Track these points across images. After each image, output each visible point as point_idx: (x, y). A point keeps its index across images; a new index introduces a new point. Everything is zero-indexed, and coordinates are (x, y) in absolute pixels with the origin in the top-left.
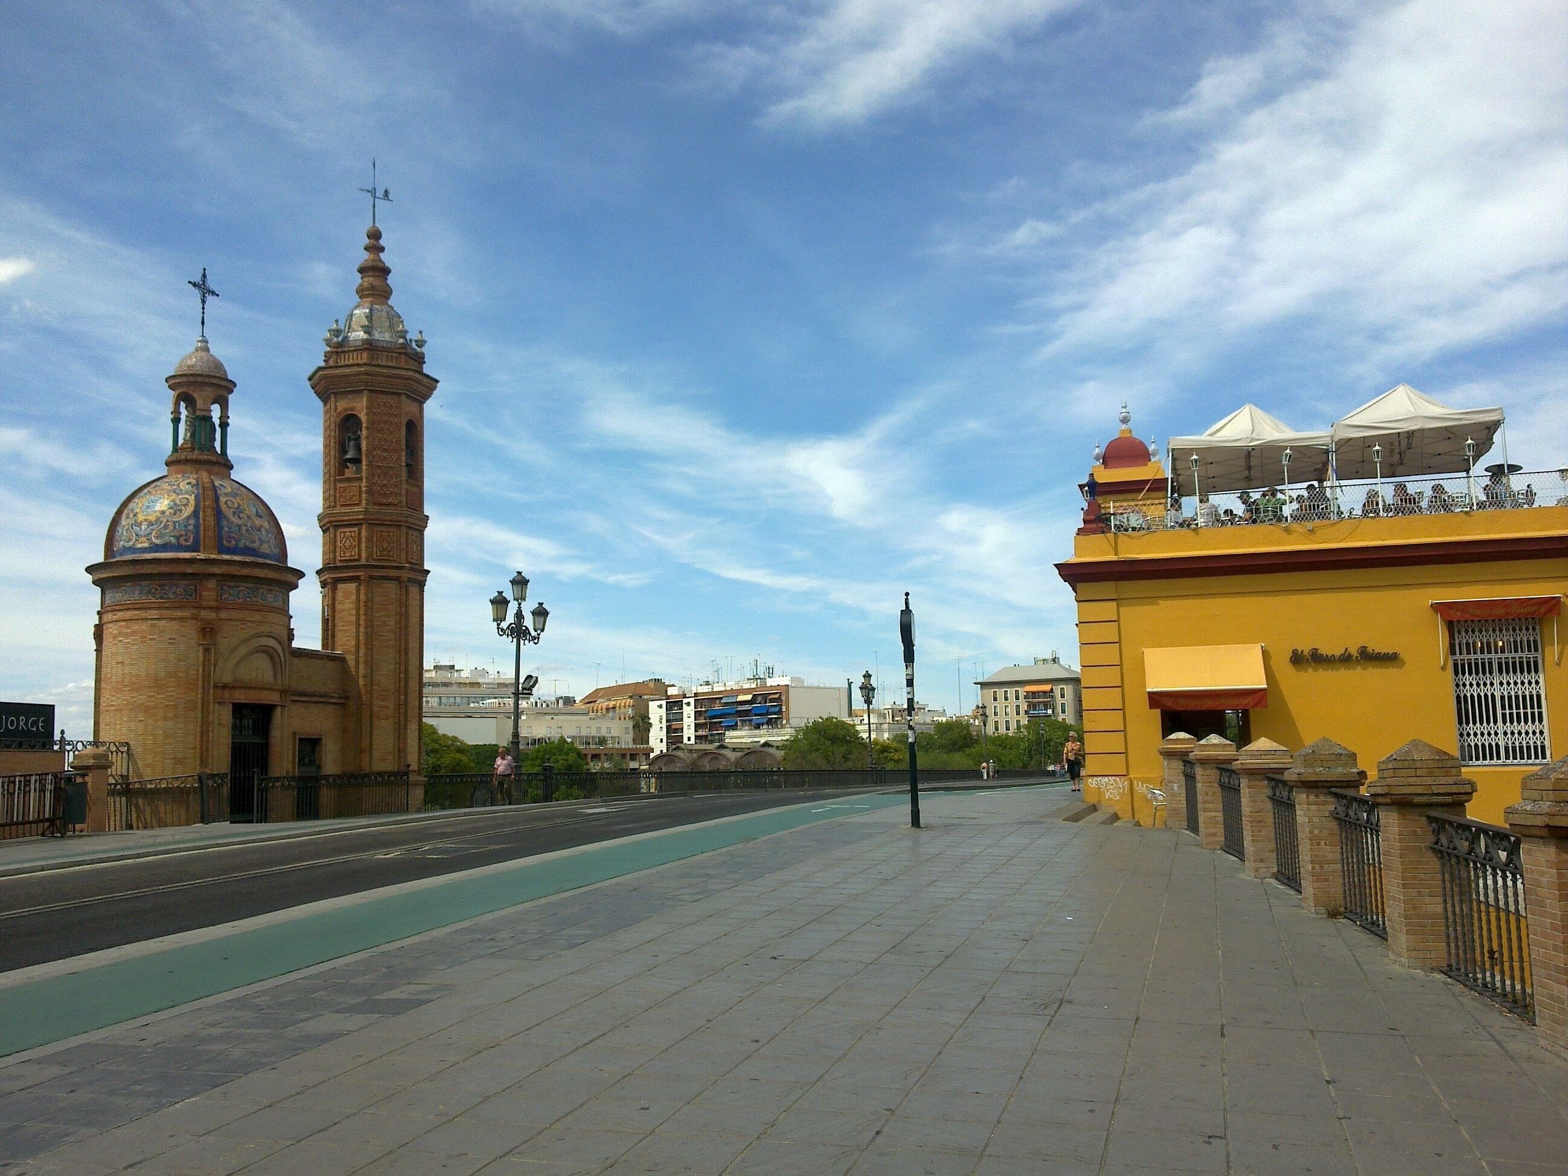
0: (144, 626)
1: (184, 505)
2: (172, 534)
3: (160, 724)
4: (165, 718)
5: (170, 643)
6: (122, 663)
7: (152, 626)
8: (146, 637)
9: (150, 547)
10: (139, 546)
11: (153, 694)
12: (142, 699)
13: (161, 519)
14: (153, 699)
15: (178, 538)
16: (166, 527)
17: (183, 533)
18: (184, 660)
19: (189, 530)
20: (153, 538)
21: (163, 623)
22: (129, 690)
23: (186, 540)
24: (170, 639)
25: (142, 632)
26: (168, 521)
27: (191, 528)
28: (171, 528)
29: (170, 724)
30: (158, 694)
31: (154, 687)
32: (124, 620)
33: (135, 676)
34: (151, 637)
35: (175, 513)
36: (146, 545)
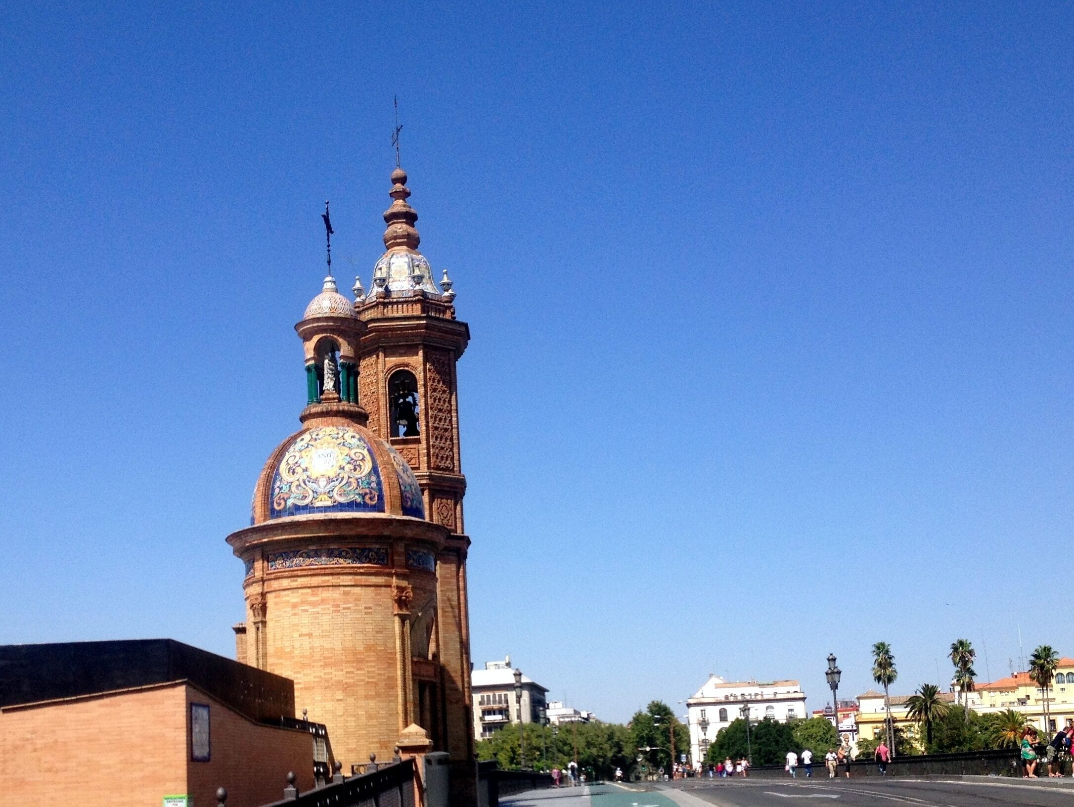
0: (335, 594)
1: (361, 460)
2: (356, 491)
3: (362, 703)
4: (367, 697)
5: (366, 613)
6: (310, 635)
7: (346, 594)
8: (338, 606)
9: (333, 506)
10: (318, 504)
11: (352, 670)
12: (338, 675)
13: (341, 475)
14: (352, 675)
15: (363, 496)
16: (348, 484)
17: (368, 491)
18: (381, 632)
19: (372, 488)
20: (336, 496)
21: (357, 590)
22: (321, 666)
23: (371, 499)
24: (366, 608)
25: (334, 600)
26: (349, 477)
27: (374, 485)
28: (354, 485)
29: (372, 703)
30: (358, 669)
31: (353, 662)
32: (309, 587)
33: (327, 650)
34: (345, 606)
35: (355, 470)
36: (329, 503)
